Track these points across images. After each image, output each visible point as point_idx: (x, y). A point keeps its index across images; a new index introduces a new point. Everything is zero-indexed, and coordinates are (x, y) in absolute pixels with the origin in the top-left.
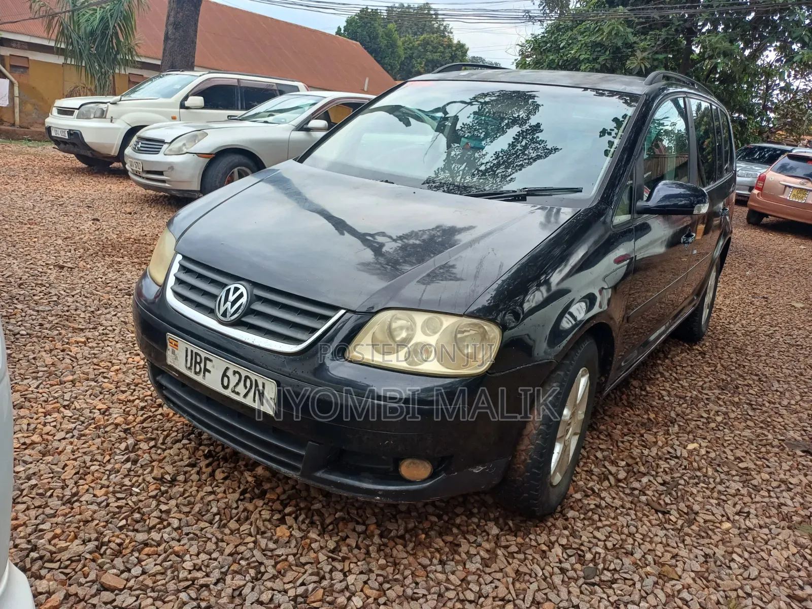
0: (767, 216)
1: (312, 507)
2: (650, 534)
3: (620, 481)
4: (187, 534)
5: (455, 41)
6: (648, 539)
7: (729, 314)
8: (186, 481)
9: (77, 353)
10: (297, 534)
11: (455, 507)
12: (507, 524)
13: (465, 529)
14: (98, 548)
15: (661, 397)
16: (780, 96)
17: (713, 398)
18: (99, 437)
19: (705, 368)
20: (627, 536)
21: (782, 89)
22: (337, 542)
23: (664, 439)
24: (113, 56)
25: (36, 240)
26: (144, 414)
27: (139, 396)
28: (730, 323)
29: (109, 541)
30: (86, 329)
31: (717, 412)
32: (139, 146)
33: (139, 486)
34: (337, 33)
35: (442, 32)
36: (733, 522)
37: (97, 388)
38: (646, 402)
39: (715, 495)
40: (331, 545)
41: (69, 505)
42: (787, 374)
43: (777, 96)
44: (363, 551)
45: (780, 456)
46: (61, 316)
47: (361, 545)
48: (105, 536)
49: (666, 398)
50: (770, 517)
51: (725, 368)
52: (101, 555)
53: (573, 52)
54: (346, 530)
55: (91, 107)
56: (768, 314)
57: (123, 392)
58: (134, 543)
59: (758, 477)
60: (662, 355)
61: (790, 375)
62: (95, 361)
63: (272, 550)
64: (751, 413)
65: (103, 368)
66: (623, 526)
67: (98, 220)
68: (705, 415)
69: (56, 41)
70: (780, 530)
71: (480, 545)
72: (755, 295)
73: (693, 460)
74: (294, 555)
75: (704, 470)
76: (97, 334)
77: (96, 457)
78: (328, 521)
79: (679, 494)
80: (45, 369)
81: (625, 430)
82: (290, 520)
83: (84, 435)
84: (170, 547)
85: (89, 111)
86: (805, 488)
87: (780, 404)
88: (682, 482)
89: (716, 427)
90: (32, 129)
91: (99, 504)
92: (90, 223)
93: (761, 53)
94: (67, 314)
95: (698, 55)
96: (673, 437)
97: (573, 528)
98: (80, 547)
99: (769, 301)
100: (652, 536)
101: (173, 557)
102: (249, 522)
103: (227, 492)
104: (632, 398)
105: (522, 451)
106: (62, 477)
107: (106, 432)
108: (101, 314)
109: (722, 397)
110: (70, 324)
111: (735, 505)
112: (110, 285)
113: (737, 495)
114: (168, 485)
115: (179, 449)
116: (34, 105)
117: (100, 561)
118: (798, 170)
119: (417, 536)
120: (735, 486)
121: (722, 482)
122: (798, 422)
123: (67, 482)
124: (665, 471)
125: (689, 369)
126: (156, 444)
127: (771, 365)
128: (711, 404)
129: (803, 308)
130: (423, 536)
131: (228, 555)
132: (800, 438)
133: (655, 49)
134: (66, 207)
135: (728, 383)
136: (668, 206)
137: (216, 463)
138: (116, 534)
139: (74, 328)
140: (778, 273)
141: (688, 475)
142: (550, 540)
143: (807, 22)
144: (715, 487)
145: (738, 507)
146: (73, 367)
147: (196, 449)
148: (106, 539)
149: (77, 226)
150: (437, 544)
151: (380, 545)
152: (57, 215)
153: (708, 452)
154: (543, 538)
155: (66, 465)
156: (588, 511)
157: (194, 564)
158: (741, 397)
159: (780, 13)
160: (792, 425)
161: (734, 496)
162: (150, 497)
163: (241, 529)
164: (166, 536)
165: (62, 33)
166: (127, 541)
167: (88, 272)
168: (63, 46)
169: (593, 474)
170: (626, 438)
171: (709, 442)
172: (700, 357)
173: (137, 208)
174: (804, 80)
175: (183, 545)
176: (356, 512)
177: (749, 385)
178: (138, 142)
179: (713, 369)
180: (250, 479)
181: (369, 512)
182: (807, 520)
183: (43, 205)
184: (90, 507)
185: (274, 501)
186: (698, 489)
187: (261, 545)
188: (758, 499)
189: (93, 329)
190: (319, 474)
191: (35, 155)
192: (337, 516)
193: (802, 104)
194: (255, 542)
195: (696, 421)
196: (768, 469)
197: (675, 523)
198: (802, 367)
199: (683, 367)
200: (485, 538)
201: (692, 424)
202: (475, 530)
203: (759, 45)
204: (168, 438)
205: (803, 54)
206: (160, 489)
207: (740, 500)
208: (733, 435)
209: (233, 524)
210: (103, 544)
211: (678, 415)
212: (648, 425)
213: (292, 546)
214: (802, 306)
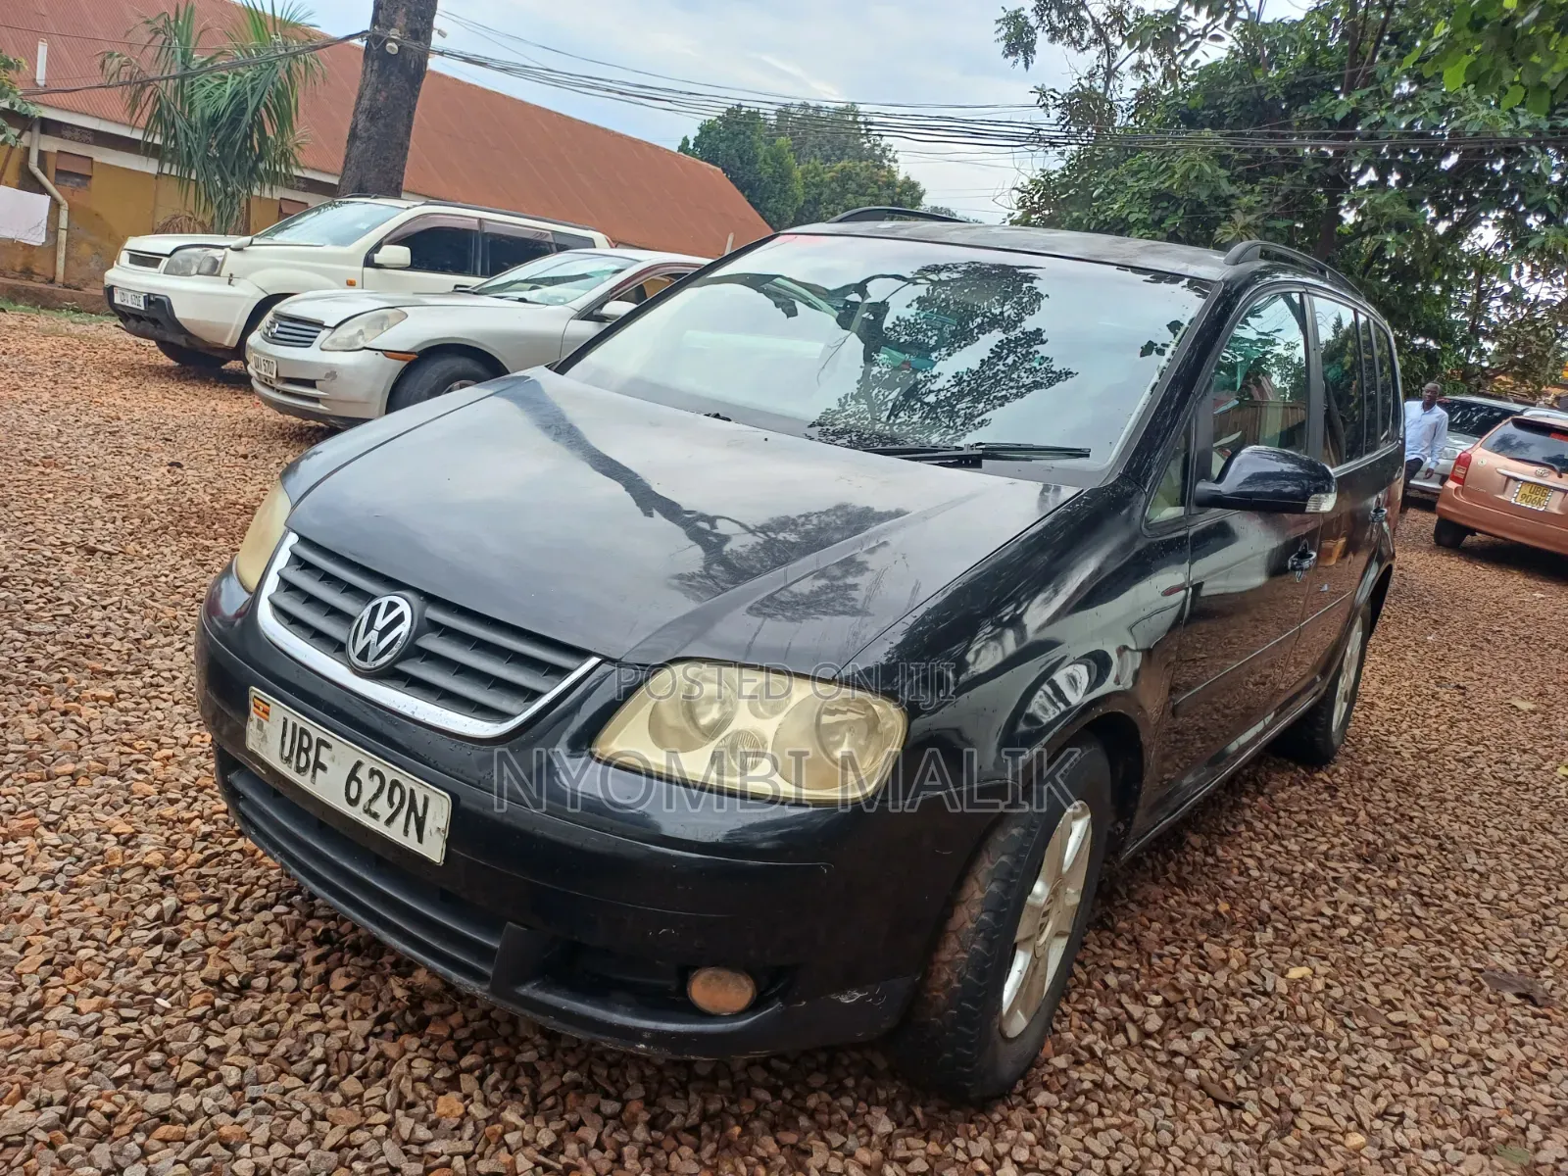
0: (1473, 532)
1: (519, 1058)
2: (1199, 1149)
3: (1148, 1035)
4: (253, 1101)
5: (901, 177)
6: (1195, 1160)
7: (1388, 715)
8: (269, 990)
9: (92, 719)
10: (479, 1111)
11: (810, 1072)
12: (910, 1113)
13: (824, 1118)
14: (64, 1120)
15: (1244, 871)
16: (1502, 311)
17: (1346, 877)
18: (107, 890)
19: (1335, 818)
20: (1152, 1150)
21: (1506, 298)
22: (558, 1134)
23: (1242, 955)
24: (250, 163)
25: (51, 495)
26: (206, 848)
27: (202, 812)
28: (1390, 733)
29: (90, 1108)
30: (118, 673)
31: (1352, 906)
32: (274, 330)
33: (171, 994)
34: (681, 149)
35: (878, 159)
36: (1370, 1133)
37: (121, 792)
38: (1214, 879)
39: (1337, 1074)
40: (546, 1138)
41: (20, 1027)
42: (1496, 839)
43: (1497, 311)
44: (610, 1154)
45: (1472, 1003)
46: (73, 646)
47: (608, 1143)
48: (83, 1096)
49: (1255, 873)
50: (1445, 1126)
51: (1374, 819)
52: (70, 1135)
53: (1116, 207)
54: (579, 1109)
55: (195, 255)
56: (1464, 720)
57: (172, 802)
58: (138, 1115)
59: (1425, 1043)
60: (1251, 788)
61: (1500, 841)
62: (126, 736)
63: (422, 1143)
64: (1419, 912)
65: (140, 751)
66: (1146, 1129)
67: (180, 466)
68: (1329, 912)
69: (146, 130)
70: (1461, 1155)
71: (851, 1155)
72: (1441, 681)
73: (1297, 1000)
74: (467, 1156)
75: (1319, 1023)
76: (138, 683)
77: (92, 931)
78: (546, 1088)
79: (1265, 1069)
80: (22, 747)
81: (1168, 933)
82: (468, 1083)
83: (77, 885)
84: (213, 1127)
85: (189, 261)
86: (1519, 1070)
87: (1478, 897)
88: (1272, 1044)
89: (1349, 935)
90: (88, 290)
91: (82, 1029)
92: (164, 470)
93: (1470, 229)
94: (86, 641)
95: (1351, 226)
96: (1261, 951)
97: (1044, 1127)
98: (28, 1115)
99: (1468, 695)
100: (1203, 1154)
101: (216, 1149)
102: (384, 1081)
103: (349, 1017)
104: (1187, 869)
105: (944, 963)
106: (17, 969)
107: (124, 881)
108: (153, 646)
109: (1364, 877)
110: (87, 662)
111: (1375, 1098)
112: (181, 590)
113: (1381, 1077)
114: (232, 996)
115: (266, 924)
116: (93, 245)
117: (63, 1148)
118: (1532, 449)
119: (724, 1128)
120: (1377, 1059)
121: (1352, 1050)
122: (1512, 936)
123: (25, 979)
124: (1239, 1020)
125: (1303, 817)
126: (221, 910)
127: (1464, 819)
128: (1341, 891)
129: (1534, 712)
130: (737, 1130)
131: (332, 1149)
132: (1514, 969)
133: (1269, 210)
134: (122, 437)
135: (1378, 850)
136: (1259, 494)
137: (335, 956)
138: (106, 1092)
139: (94, 671)
140: (1488, 641)
141: (1286, 1030)
142: (995, 1150)
143: (1556, 177)
144: (1338, 1059)
145: (1382, 1103)
146: (80, 747)
147: (301, 925)
148: (83, 1103)
149: (137, 474)
150: (763, 1148)
151: (647, 1145)
152: (102, 452)
153: (1328, 986)
154: (980, 1148)
155: (28, 945)
156: (1078, 1094)
157: (256, 1164)
158: (1401, 878)
159: (1507, 159)
160: (1500, 942)
161: (1374, 1079)
162: (190, 1019)
163: (366, 1096)
164: (208, 1103)
165: (158, 116)
166: (127, 1109)
167: (141, 563)
168: (158, 141)
169: (1095, 1019)
170: (1168, 949)
171: (1333, 965)
172: (1325, 796)
173: (261, 449)
174: (1549, 284)
175: (241, 1124)
176: (605, 1073)
177: (1418, 857)
178: (273, 323)
179: (1350, 819)
180: (399, 993)
181: (632, 1074)
182: (1520, 1137)
183: (78, 431)
184: (62, 1033)
185: (441, 1041)
186: (1303, 1060)
187: (401, 1130)
188: (1423, 1087)
189: (132, 673)
190: (524, 990)
191: (80, 338)
192: (566, 1078)
193: (1544, 327)
194: (389, 1125)
195: (1311, 921)
196: (1446, 1028)
197: (1254, 1128)
198: (1526, 825)
199: (1291, 812)
200: (864, 1140)
201: (1302, 928)
202: (845, 1123)
203: (1465, 214)
204: (248, 900)
205: (1547, 235)
206: (212, 1004)
207: (1386, 1087)
208: (1380, 955)
209: (351, 1085)
210: (75, 1112)
211: (1274, 908)
212: (1213, 926)
213: (466, 1136)
214: (1532, 707)
